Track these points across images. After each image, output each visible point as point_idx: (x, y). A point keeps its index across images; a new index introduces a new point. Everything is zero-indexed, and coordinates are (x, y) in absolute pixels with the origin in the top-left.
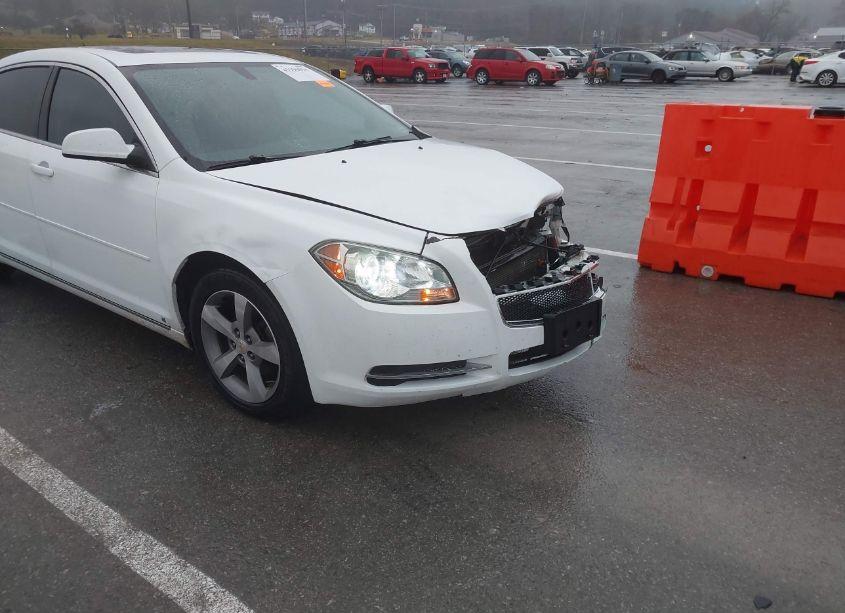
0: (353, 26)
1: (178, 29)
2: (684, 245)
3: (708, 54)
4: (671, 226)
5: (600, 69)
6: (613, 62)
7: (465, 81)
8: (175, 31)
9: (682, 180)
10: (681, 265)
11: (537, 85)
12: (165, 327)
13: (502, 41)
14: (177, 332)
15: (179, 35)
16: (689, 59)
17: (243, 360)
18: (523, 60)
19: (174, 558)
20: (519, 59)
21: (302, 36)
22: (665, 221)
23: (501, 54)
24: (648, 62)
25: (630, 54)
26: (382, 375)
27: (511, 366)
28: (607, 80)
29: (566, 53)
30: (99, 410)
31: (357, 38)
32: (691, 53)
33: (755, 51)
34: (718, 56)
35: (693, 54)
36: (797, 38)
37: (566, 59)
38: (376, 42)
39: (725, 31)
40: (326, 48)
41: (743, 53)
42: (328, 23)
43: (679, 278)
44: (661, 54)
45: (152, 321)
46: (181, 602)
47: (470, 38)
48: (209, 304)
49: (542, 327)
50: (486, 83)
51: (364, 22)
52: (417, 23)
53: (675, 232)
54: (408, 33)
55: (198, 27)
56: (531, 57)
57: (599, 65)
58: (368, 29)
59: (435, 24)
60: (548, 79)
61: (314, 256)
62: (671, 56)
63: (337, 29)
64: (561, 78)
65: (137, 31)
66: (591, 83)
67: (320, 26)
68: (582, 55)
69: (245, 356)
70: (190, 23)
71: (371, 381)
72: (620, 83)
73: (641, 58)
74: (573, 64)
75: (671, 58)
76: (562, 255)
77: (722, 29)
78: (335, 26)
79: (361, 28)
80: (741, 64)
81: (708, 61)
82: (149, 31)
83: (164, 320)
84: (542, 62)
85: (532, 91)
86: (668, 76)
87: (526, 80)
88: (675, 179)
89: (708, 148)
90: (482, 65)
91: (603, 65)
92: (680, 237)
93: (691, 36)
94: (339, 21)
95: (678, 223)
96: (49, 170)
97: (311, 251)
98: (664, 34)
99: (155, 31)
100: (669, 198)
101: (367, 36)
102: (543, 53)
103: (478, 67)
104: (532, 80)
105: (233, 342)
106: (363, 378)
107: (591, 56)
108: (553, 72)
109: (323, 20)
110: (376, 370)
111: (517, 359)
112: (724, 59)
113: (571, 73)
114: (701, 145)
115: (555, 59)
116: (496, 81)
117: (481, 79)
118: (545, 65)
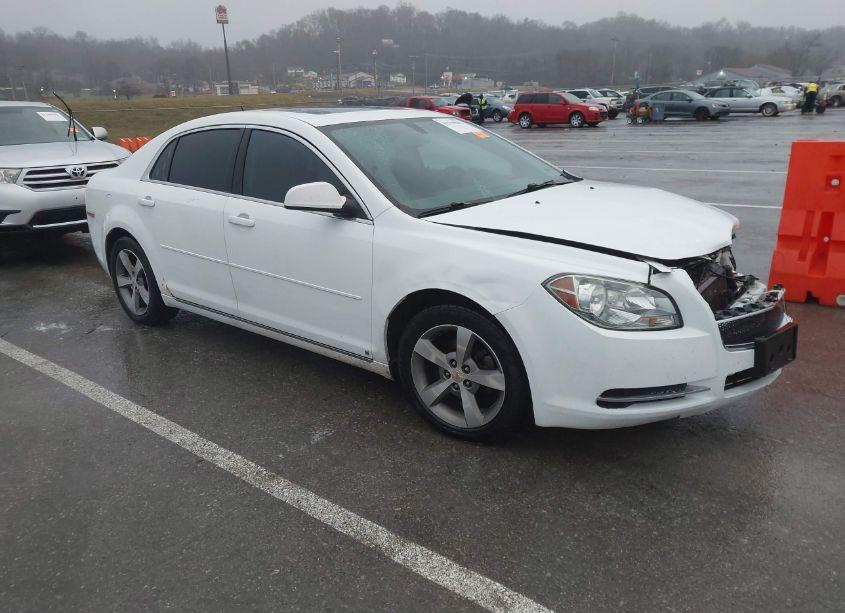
0: (384, 77)
1: (218, 87)
2: (816, 275)
3: (751, 92)
4: (802, 257)
5: (643, 109)
6: (654, 102)
7: (507, 125)
8: (215, 89)
9: (811, 213)
10: (815, 295)
11: (581, 127)
12: (366, 359)
13: (531, 85)
14: (381, 364)
15: (219, 92)
16: (731, 96)
17: (458, 388)
18: (566, 103)
19: (456, 567)
20: (562, 102)
21: (336, 88)
22: (795, 253)
23: (544, 98)
24: (691, 100)
25: (672, 93)
26: (613, 398)
27: (727, 388)
28: (649, 120)
29: (604, 94)
30: (317, 437)
31: (388, 88)
32: (732, 90)
33: (795, 86)
34: (758, 91)
35: (735, 92)
36: (831, 70)
37: (606, 100)
38: (409, 91)
39: (756, 66)
40: (362, 98)
41: (783, 88)
42: (361, 75)
43: (813, 307)
44: (702, 92)
45: (354, 355)
46: (482, 603)
47: (500, 84)
48: (425, 338)
49: (753, 350)
50: (529, 127)
51: (395, 72)
52: (446, 71)
53: (808, 262)
54: (439, 82)
55: (237, 84)
56: (573, 99)
57: (641, 105)
58: (400, 79)
59: (465, 71)
60: (591, 121)
61: (546, 289)
62: (713, 94)
63: (369, 80)
64: (604, 119)
65: (180, 90)
66: (634, 123)
67: (352, 78)
68: (619, 96)
69: (461, 385)
70: (230, 80)
71: (600, 403)
72: (662, 122)
73: (683, 96)
74: (614, 104)
75: (713, 96)
76: (739, 284)
77: (754, 65)
78: (367, 77)
79: (392, 79)
80: (784, 99)
81: (751, 97)
82: (191, 90)
83: (367, 353)
84: (583, 104)
85: (576, 133)
86: (712, 113)
87: (570, 122)
88: (805, 213)
89: (835, 182)
90: (525, 110)
91: (645, 105)
92: (812, 267)
93: (722, 73)
94: (370, 71)
95: (810, 254)
96: (250, 221)
97: (544, 285)
98: (699, 73)
99: (196, 90)
100: (798, 231)
101: (398, 85)
102: (583, 95)
103: (521, 111)
104: (576, 122)
105: (446, 371)
106: (595, 400)
107: (628, 96)
108: (596, 113)
109: (355, 72)
110: (607, 393)
111: (733, 381)
112: (765, 95)
113: (612, 114)
114: (829, 179)
115: (596, 101)
116: (537, 124)
117: (525, 122)
118: (587, 107)
